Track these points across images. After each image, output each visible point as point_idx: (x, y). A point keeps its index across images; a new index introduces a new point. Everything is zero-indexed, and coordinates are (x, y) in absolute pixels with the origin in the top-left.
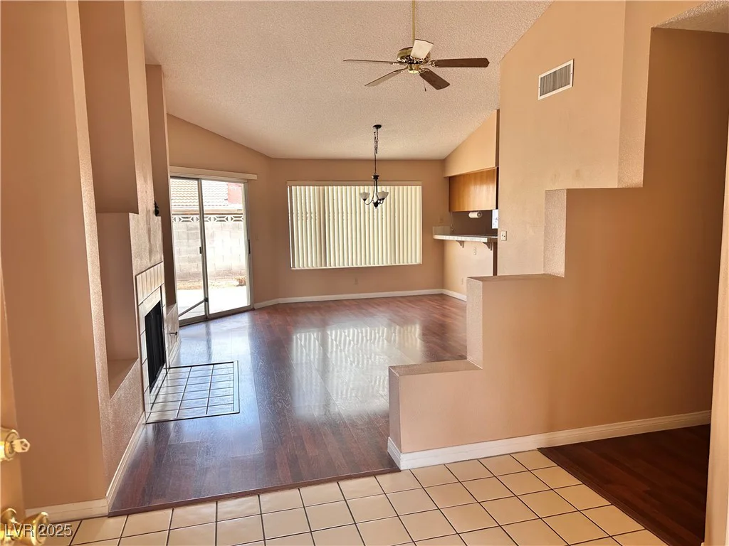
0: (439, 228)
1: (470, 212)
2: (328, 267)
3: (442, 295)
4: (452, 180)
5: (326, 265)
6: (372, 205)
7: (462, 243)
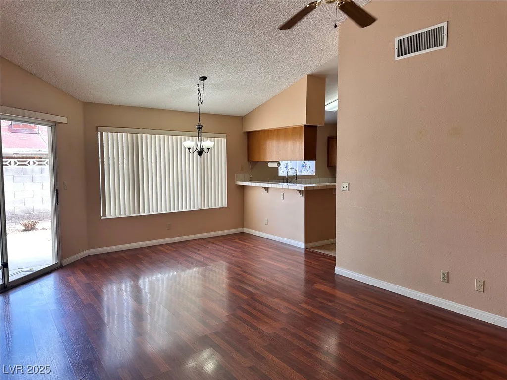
0: (241, 175)
1: (268, 162)
2: (142, 214)
3: (243, 233)
4: (250, 135)
5: (139, 212)
6: (196, 153)
7: (267, 189)
